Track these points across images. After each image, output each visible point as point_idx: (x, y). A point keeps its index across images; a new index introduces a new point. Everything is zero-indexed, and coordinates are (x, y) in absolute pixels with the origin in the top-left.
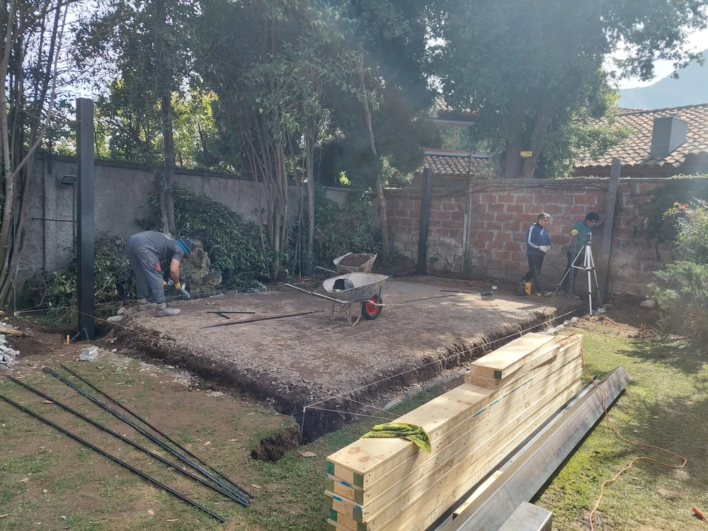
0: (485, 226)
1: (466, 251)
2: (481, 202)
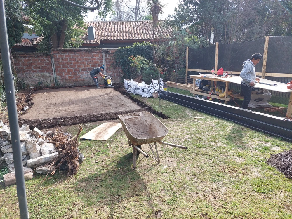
0: (61, 67)
1: (55, 77)
2: (58, 58)
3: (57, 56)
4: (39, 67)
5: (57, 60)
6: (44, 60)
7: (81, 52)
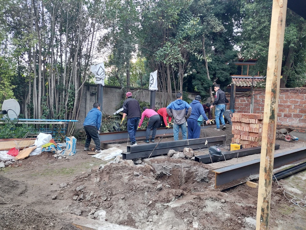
2: (258, 99)
3: (258, 97)
4: (238, 108)
5: (256, 102)
6: (244, 101)
7: (288, 93)
